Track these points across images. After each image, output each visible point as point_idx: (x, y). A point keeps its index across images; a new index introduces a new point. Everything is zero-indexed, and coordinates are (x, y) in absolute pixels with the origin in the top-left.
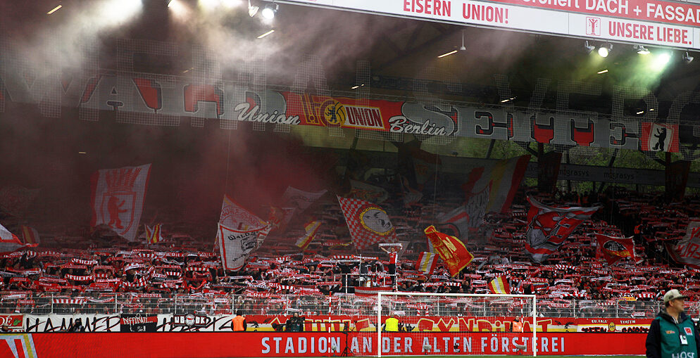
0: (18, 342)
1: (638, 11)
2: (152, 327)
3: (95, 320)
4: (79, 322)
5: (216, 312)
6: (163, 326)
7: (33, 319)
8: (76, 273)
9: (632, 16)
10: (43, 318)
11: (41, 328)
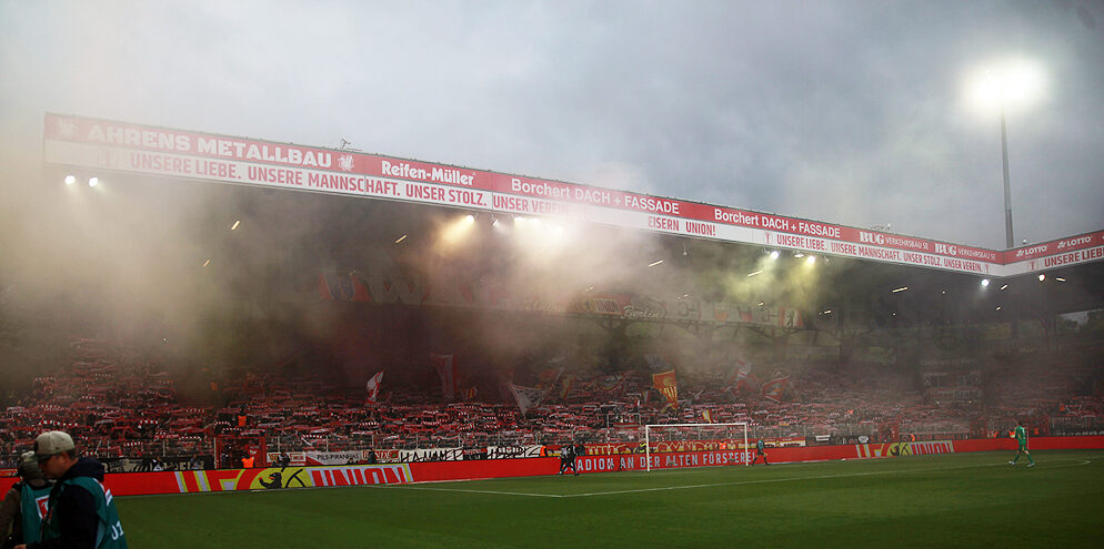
0: (400, 469)
1: (794, 227)
2: (484, 456)
3: (446, 452)
4: (435, 454)
5: (526, 444)
6: (491, 454)
7: (405, 452)
8: (429, 420)
9: (791, 231)
10: (412, 452)
11: (411, 459)
